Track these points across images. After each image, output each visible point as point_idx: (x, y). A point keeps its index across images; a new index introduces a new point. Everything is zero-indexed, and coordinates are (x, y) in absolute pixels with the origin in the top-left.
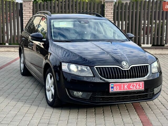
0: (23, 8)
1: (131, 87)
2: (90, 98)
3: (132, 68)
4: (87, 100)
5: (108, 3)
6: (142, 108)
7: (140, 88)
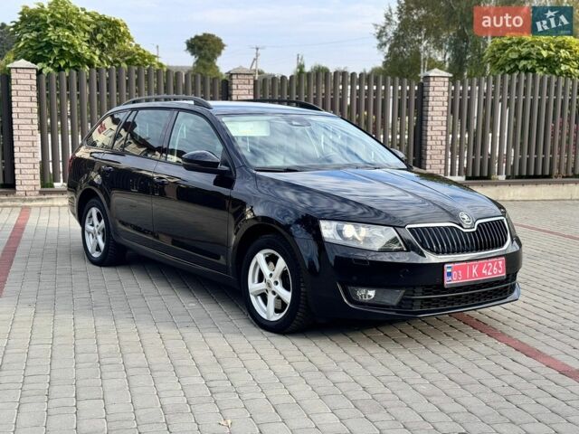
0: (13, 88)
1: (484, 272)
2: (400, 303)
3: (478, 226)
4: (393, 307)
5: (239, 77)
6: (477, 320)
7: (500, 272)
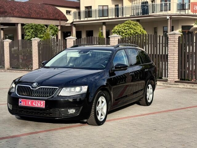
1: (33, 104)
3: (39, 88)
7: (41, 106)
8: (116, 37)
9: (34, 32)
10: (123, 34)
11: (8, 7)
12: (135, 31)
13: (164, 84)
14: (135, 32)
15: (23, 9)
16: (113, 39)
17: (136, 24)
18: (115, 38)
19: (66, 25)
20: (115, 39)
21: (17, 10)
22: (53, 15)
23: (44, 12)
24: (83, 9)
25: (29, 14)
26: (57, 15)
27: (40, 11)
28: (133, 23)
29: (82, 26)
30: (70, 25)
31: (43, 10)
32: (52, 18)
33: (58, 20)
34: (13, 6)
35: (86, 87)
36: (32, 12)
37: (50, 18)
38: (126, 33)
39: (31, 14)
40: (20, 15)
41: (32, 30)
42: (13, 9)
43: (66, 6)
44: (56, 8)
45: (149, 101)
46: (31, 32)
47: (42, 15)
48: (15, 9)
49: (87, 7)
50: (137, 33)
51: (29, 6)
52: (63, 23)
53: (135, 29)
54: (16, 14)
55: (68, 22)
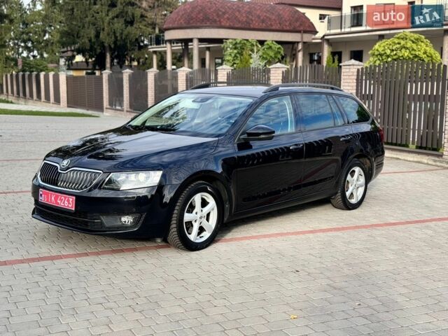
1: (59, 201)
3: (71, 171)
7: (70, 206)
8: (353, 65)
9: (238, 55)
10: (389, 59)
11: (212, 10)
12: (413, 52)
13: (435, 161)
14: (412, 54)
15: (237, 14)
16: (348, 70)
17: (417, 39)
18: (352, 67)
19: (314, 41)
20: (351, 70)
21: (227, 16)
22: (290, 24)
23: (274, 17)
24: (347, 10)
25: (247, 23)
26: (298, 24)
27: (267, 17)
28: (412, 39)
29: (343, 42)
30: (319, 41)
31: (273, 14)
32: (288, 28)
33: (299, 32)
34: (221, 9)
35: (159, 173)
36: (253, 19)
37: (285, 28)
38: (395, 57)
39: (251, 22)
40: (232, 24)
41: (236, 51)
42: (220, 13)
43: (319, 5)
44: (298, 11)
45: (353, 201)
46: (233, 55)
47: (269, 23)
48: (224, 13)
49: (354, 8)
50: (416, 56)
51: (249, 8)
52: (307, 38)
53: (413, 50)
54: (225, 22)
55: (317, 36)
